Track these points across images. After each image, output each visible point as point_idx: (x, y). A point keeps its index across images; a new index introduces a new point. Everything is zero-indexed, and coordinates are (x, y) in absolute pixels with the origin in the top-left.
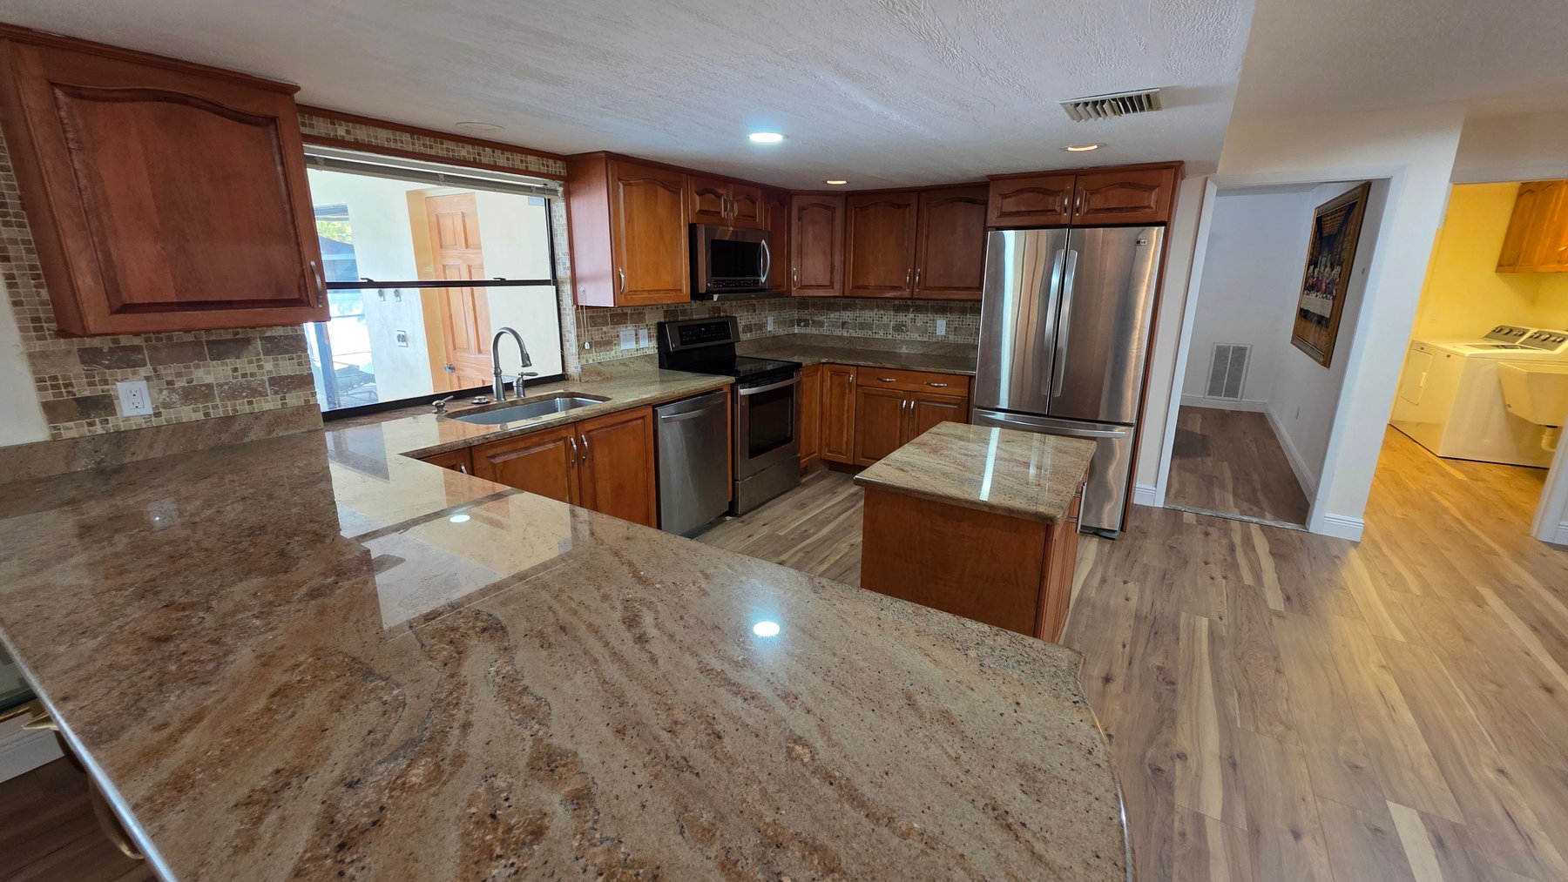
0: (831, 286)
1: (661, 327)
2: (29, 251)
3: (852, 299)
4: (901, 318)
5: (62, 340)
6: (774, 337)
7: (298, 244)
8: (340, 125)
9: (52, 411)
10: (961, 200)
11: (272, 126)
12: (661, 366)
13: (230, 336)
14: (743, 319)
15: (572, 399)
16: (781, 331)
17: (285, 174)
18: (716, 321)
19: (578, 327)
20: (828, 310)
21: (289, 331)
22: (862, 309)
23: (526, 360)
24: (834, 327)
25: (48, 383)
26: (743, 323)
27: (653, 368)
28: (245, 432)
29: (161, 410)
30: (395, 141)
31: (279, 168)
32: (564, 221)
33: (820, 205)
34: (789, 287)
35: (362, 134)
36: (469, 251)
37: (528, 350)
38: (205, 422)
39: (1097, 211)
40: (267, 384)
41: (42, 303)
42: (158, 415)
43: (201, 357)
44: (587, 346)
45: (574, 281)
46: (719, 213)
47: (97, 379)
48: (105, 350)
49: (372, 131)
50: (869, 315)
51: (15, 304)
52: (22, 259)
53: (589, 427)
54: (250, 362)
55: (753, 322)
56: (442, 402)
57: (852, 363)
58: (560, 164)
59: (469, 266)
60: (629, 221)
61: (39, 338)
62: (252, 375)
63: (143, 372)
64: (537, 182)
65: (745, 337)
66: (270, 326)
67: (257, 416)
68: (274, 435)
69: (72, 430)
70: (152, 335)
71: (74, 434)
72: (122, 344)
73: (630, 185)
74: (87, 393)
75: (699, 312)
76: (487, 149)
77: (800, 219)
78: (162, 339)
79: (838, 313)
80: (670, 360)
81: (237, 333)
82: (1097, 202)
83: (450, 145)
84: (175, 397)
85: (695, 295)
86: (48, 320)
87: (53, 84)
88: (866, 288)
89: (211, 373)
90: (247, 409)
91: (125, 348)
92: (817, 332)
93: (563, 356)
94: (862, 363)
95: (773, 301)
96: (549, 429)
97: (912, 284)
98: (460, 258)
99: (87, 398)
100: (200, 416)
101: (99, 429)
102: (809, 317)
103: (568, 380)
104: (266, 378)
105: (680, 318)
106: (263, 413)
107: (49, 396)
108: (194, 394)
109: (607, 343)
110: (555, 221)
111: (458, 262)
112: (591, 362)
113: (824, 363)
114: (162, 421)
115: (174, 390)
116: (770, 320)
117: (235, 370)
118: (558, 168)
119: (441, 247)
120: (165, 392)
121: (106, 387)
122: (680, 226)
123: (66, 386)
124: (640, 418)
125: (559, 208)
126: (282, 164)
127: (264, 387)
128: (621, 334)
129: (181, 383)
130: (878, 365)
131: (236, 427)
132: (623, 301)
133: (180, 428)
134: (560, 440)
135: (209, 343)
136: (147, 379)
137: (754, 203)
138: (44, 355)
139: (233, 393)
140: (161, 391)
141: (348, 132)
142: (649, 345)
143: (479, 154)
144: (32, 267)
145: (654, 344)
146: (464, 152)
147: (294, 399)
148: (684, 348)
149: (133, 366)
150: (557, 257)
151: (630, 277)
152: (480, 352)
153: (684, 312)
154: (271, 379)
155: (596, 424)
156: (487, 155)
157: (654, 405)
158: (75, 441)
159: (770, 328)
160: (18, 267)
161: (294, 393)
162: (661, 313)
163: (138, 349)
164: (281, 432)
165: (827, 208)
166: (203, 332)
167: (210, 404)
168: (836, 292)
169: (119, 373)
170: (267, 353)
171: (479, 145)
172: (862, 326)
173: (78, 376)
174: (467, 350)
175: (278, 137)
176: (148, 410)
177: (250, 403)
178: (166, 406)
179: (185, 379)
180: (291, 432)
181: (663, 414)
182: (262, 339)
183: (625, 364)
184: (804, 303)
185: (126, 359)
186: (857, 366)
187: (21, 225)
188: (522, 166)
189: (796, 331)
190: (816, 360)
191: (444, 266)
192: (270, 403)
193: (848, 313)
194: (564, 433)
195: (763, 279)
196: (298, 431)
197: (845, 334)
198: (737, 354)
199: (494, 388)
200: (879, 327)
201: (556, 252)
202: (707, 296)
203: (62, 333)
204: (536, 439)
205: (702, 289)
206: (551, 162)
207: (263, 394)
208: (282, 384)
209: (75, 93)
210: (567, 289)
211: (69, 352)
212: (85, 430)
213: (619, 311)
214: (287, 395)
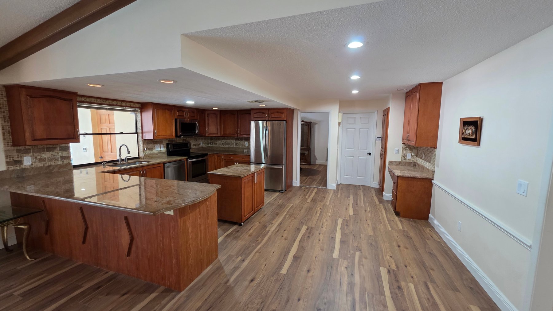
0: (217, 134)
1: (167, 145)
2: (9, 128)
3: (224, 137)
4: (237, 142)
5: (13, 147)
6: (203, 147)
7: (74, 126)
8: (83, 98)
9: (8, 163)
10: (247, 113)
11: (71, 101)
12: (167, 155)
13: (52, 146)
14: (193, 142)
15: (141, 162)
16: (205, 146)
17: (73, 111)
18: (184, 143)
19: (143, 144)
20: (218, 140)
21: (66, 145)
22: (227, 140)
23: (129, 152)
24: (220, 144)
25: (8, 157)
26: (193, 143)
27: (165, 155)
28: (53, 169)
29: (33, 164)
30: (96, 101)
31: (72, 110)
32: (140, 118)
33: (213, 113)
34: (205, 134)
35: (88, 100)
36: (110, 124)
37: (130, 150)
38: (43, 167)
39: (273, 117)
40: (59, 158)
41: (10, 139)
42: (32, 165)
43: (44, 151)
44: (146, 149)
45: (142, 133)
46: (184, 116)
47: (19, 156)
48: (22, 149)
49: (91, 99)
50: (229, 141)
51: (4, 139)
52: (7, 129)
53: (145, 168)
54: (56, 153)
55: (196, 143)
56: (105, 163)
57: (222, 153)
58: (139, 104)
59: (110, 129)
60: (158, 118)
61: (8, 147)
62: (56, 156)
63: (30, 154)
64: (133, 109)
65: (193, 147)
66: (62, 144)
67: (56, 166)
68: (60, 170)
69: (12, 168)
70: (33, 146)
71: (12, 169)
72: (26, 148)
73: (158, 110)
74: (17, 159)
75: (179, 141)
76: (120, 102)
77: (208, 117)
78: (35, 147)
79: (221, 141)
80: (170, 153)
81: (53, 146)
82: (273, 116)
83: (111, 101)
84: (37, 160)
85: (177, 136)
86: (10, 143)
87: (27, 95)
88: (226, 134)
89: (46, 155)
90: (54, 164)
91: (27, 149)
92: (215, 146)
93: (138, 152)
94: (225, 153)
95: (202, 138)
96: (134, 168)
97: (237, 133)
98: (107, 126)
99: (17, 160)
100: (42, 165)
101: (18, 168)
102: (213, 142)
103: (140, 158)
104: (59, 156)
105: (173, 142)
106: (58, 165)
107: (8, 160)
108: (42, 160)
109: (152, 149)
110: (137, 118)
111: (105, 127)
112: (147, 153)
113: (215, 154)
114: (33, 166)
115: (37, 159)
116: (201, 143)
117: (52, 154)
118: (139, 105)
119: (101, 123)
120: (35, 159)
121: (21, 158)
122: (172, 119)
123: (12, 157)
124: (160, 166)
125: (139, 115)
126: (73, 109)
127: (58, 158)
128: (156, 146)
129: (39, 157)
130: (229, 154)
131: (51, 168)
132: (156, 138)
133: (37, 168)
134: (137, 171)
135: (46, 148)
136: (31, 156)
137: (194, 113)
138: (8, 150)
139: (51, 160)
140: (34, 159)
141: (85, 99)
142: (164, 149)
143: (118, 103)
144: (9, 131)
145: (165, 149)
146: (114, 103)
147: (66, 162)
148: (174, 150)
149: (28, 153)
150: (138, 127)
151: (158, 132)
152: (112, 152)
153: (174, 141)
154: (60, 157)
155: (148, 167)
156: (120, 103)
157: (164, 163)
158: (13, 170)
159: (201, 145)
160: (6, 131)
161: (66, 160)
162: (168, 141)
163: (30, 149)
164: (62, 170)
165: (215, 114)
166: (45, 146)
167: (45, 163)
168: (219, 135)
169: (25, 155)
170: (60, 150)
171: (118, 101)
172: (227, 144)
173: (15, 155)
174: (108, 152)
175: (72, 103)
176: (30, 163)
177: (55, 162)
178: (34, 162)
179: (40, 156)
180: (64, 170)
181: (166, 166)
182: (59, 147)
183: (157, 154)
184: (212, 138)
185: (27, 152)
186: (224, 154)
187: (8, 122)
188: (129, 106)
189: (210, 146)
190: (212, 153)
191: (101, 129)
192: (59, 163)
193: (224, 141)
194: (139, 169)
195: (197, 132)
196: (66, 170)
197: (223, 146)
198: (191, 152)
199: (119, 160)
200: (232, 144)
201: (137, 125)
202: (180, 137)
203: (14, 145)
204: (131, 170)
205: (179, 135)
206: (137, 104)
207: (58, 160)
208: (63, 158)
209: (31, 97)
210: (140, 135)
211: (14, 150)
212: (15, 168)
213: (155, 140)
214: (64, 161)
